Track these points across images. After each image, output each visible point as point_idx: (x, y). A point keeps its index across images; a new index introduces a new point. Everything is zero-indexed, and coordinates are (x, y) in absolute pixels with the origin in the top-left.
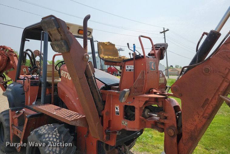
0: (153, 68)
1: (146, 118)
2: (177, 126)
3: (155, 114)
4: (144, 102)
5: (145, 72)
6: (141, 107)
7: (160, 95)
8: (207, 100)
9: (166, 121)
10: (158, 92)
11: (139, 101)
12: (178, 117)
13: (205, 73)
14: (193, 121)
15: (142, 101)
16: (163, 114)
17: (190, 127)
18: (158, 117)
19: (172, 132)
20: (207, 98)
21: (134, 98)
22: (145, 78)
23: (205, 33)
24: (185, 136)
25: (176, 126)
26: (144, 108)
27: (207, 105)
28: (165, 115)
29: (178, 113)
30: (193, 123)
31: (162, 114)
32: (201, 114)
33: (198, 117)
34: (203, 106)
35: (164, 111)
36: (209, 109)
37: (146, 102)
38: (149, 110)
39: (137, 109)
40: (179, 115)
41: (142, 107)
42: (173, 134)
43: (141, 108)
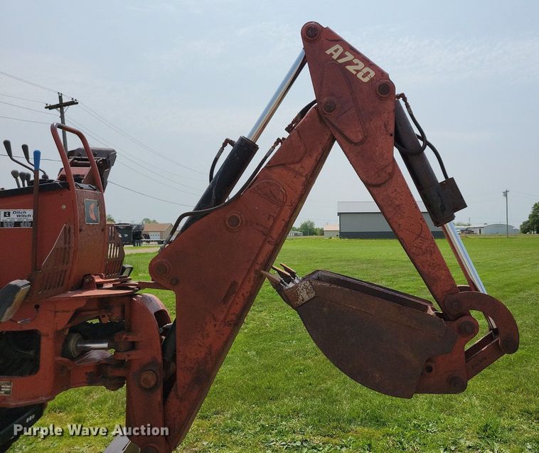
0: (93, 217)
1: (73, 359)
2: (164, 360)
3: (101, 342)
4: (71, 314)
5: (72, 227)
6: (59, 328)
7: (115, 287)
8: (234, 284)
9: (134, 355)
10: (111, 282)
11: (56, 312)
12: (164, 337)
13: (231, 227)
14: (204, 338)
15: (64, 311)
16: (126, 338)
17: (197, 355)
18: (109, 348)
19: (150, 378)
20: (234, 282)
21: (37, 307)
22: (72, 245)
23: (227, 142)
24: (183, 378)
25: (160, 360)
26: (67, 331)
27: (234, 295)
28: (131, 338)
29: (164, 329)
30: (203, 343)
31: (124, 337)
32: (222, 317)
33: (215, 326)
34: (225, 301)
35: (129, 330)
36: (237, 304)
37: (77, 313)
38: (80, 336)
39: (48, 335)
40: (167, 332)
41: (63, 330)
42: (153, 383)
43: (58, 333)
